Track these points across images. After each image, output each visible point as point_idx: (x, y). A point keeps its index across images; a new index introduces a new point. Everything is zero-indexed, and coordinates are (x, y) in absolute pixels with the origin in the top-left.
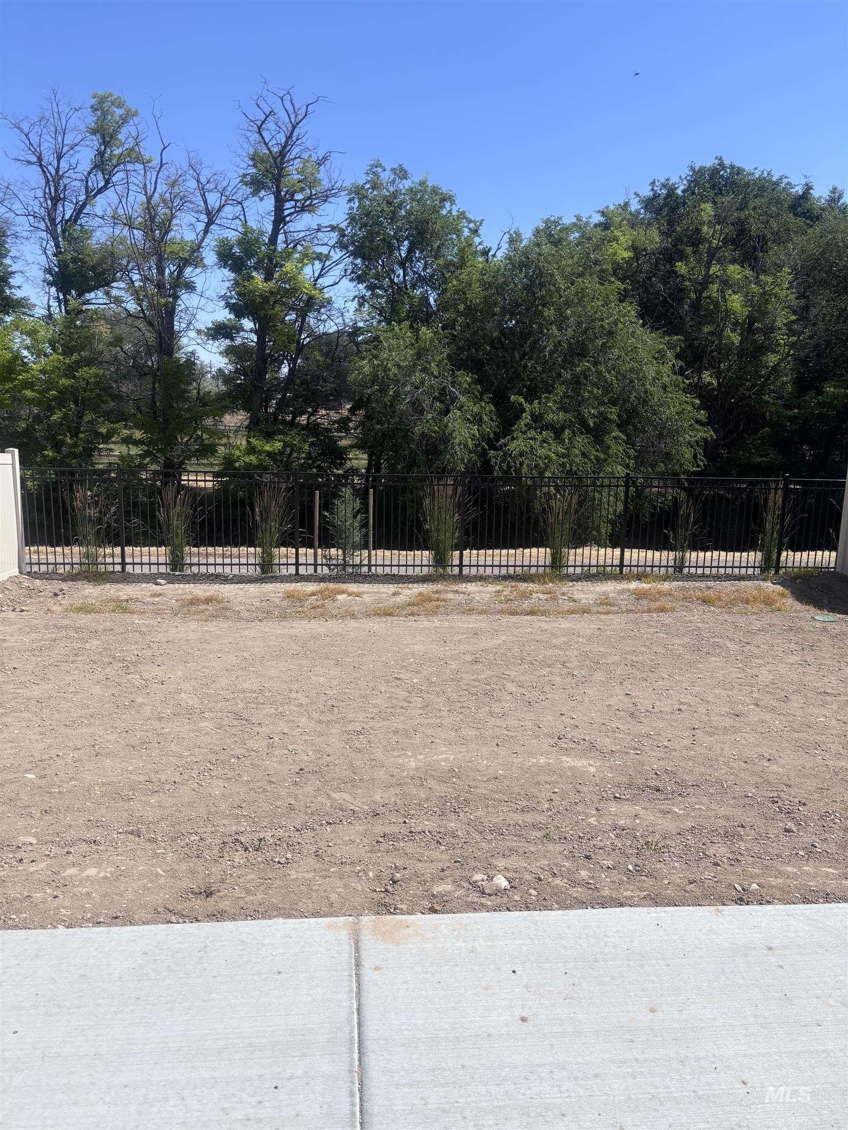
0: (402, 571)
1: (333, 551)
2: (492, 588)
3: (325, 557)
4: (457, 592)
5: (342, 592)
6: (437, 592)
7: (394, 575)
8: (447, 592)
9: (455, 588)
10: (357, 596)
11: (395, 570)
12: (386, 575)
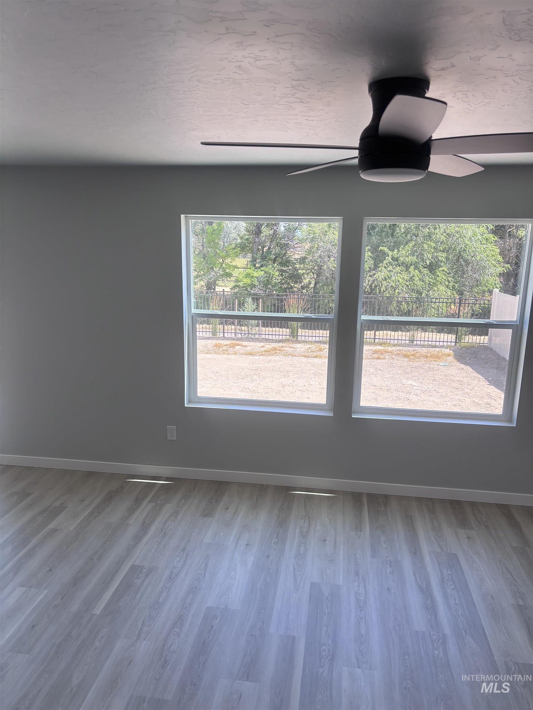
0: (270, 337)
1: (243, 328)
2: (308, 346)
3: (239, 330)
4: (291, 347)
5: (238, 345)
6: (282, 347)
7: (266, 339)
8: (286, 347)
9: (290, 345)
10: (245, 347)
11: (267, 337)
12: (263, 339)
